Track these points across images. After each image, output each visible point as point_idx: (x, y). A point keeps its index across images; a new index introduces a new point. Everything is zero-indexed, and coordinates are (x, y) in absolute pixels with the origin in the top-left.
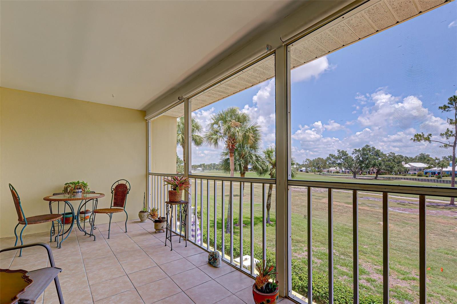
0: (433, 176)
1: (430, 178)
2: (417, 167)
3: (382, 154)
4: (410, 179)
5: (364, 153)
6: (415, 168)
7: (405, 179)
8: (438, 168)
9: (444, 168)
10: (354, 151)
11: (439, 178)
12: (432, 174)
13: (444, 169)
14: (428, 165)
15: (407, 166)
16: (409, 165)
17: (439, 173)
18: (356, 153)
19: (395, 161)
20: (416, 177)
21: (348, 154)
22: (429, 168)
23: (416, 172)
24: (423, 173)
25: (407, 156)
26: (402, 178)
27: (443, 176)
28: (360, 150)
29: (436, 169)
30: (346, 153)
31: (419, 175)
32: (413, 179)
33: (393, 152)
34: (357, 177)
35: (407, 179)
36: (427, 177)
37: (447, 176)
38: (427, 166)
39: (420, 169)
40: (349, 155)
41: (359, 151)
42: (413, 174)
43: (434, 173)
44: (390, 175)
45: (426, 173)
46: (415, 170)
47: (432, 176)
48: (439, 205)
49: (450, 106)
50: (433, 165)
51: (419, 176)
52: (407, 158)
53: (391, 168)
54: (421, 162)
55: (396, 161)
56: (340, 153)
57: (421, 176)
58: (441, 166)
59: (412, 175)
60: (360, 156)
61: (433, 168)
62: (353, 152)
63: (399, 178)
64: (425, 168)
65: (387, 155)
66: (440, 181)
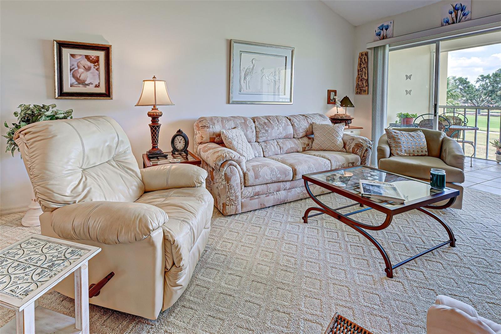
5: (496, 81)
10: (480, 78)
18: (483, 81)
21: (469, 82)
28: (490, 76)
30: (466, 81)
34: (481, 113)
40: (470, 84)
41: (488, 77)
56: (455, 81)
60: (489, 84)
62: (478, 80)
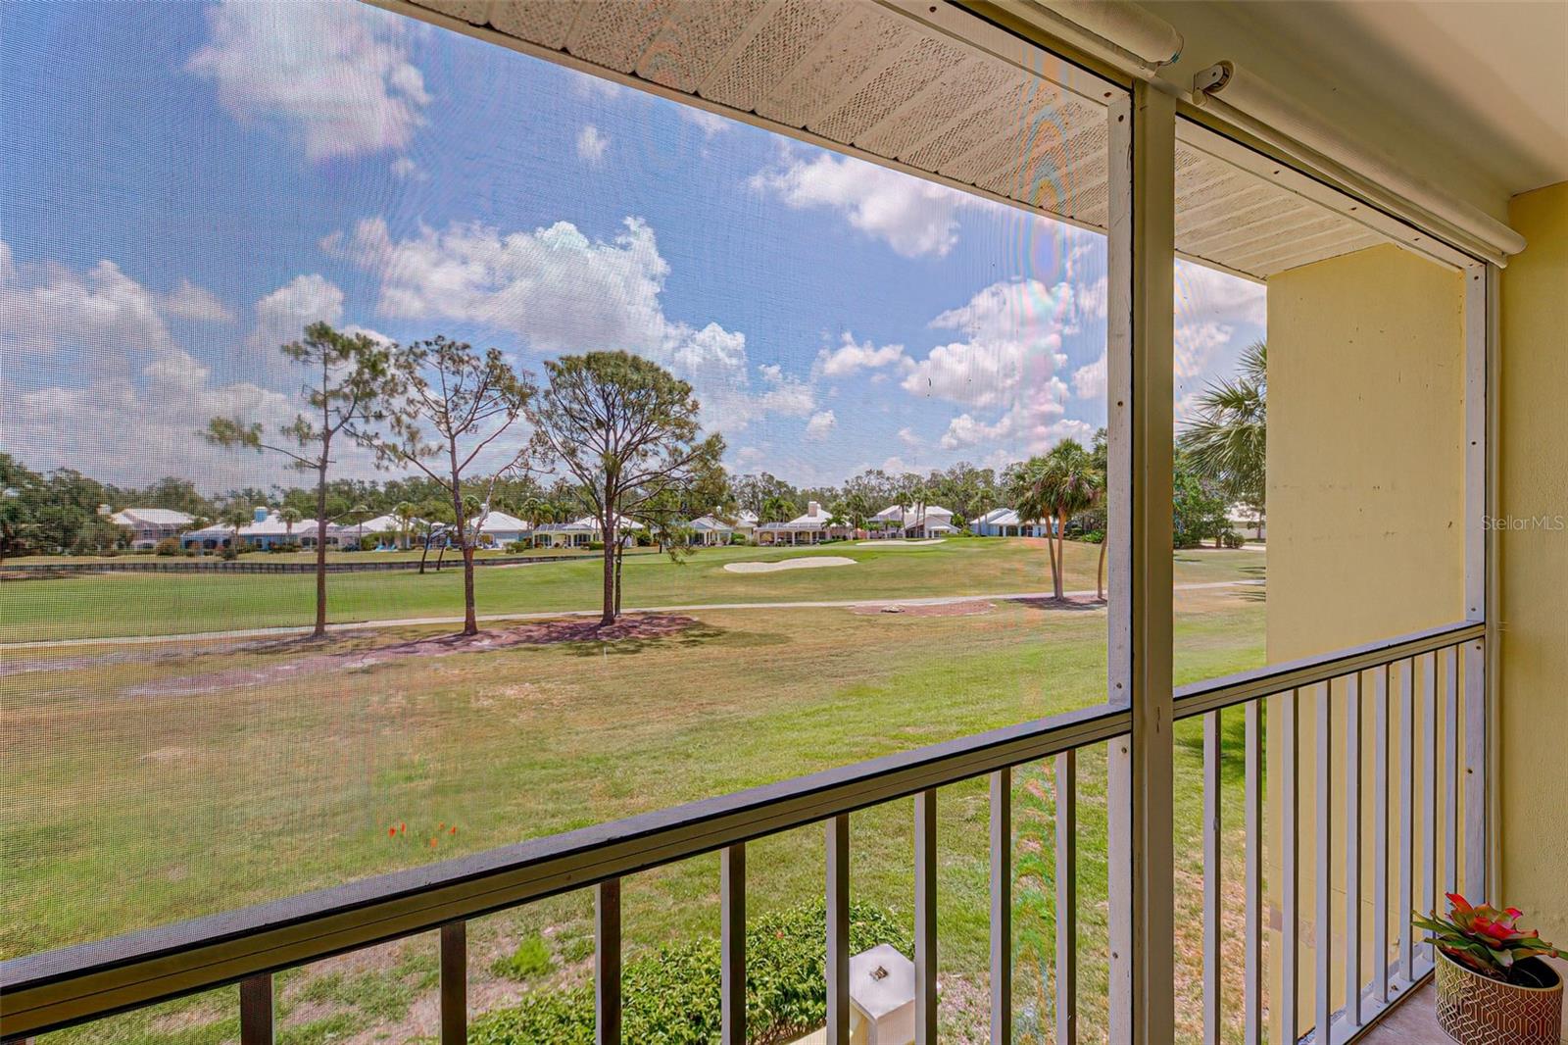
0: (211, 554)
1: (201, 559)
2: (156, 525)
3: (22, 472)
4: (135, 567)
6: (148, 529)
7: (113, 567)
8: (225, 526)
9: (244, 526)
11: (229, 556)
12: (207, 547)
13: (244, 531)
14: (194, 517)
15: (120, 519)
16: (127, 515)
17: (227, 543)
19: (78, 504)
20: (153, 558)
22: (198, 525)
23: (153, 542)
24: (178, 545)
25: (116, 486)
26: (101, 567)
27: (240, 552)
29: (219, 530)
31: (165, 552)
32: (145, 567)
33: (70, 469)
35: (123, 567)
36: (191, 555)
37: (248, 551)
38: (190, 522)
39: (167, 531)
42: (142, 550)
43: (211, 544)
44: (51, 555)
45: (189, 544)
46: (147, 534)
47: (206, 554)
48: (287, 644)
49: (309, 349)
50: (209, 517)
51: (161, 553)
52: (117, 490)
53: (66, 530)
54: (166, 508)
55: (83, 500)
57: (172, 555)
58: (234, 518)
59: (139, 553)
61: (208, 526)
63: (90, 567)
64: (181, 529)
65: (47, 478)
66: (234, 567)
